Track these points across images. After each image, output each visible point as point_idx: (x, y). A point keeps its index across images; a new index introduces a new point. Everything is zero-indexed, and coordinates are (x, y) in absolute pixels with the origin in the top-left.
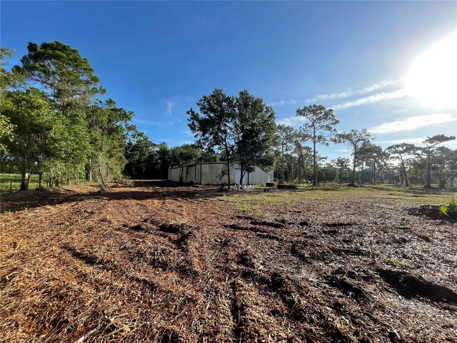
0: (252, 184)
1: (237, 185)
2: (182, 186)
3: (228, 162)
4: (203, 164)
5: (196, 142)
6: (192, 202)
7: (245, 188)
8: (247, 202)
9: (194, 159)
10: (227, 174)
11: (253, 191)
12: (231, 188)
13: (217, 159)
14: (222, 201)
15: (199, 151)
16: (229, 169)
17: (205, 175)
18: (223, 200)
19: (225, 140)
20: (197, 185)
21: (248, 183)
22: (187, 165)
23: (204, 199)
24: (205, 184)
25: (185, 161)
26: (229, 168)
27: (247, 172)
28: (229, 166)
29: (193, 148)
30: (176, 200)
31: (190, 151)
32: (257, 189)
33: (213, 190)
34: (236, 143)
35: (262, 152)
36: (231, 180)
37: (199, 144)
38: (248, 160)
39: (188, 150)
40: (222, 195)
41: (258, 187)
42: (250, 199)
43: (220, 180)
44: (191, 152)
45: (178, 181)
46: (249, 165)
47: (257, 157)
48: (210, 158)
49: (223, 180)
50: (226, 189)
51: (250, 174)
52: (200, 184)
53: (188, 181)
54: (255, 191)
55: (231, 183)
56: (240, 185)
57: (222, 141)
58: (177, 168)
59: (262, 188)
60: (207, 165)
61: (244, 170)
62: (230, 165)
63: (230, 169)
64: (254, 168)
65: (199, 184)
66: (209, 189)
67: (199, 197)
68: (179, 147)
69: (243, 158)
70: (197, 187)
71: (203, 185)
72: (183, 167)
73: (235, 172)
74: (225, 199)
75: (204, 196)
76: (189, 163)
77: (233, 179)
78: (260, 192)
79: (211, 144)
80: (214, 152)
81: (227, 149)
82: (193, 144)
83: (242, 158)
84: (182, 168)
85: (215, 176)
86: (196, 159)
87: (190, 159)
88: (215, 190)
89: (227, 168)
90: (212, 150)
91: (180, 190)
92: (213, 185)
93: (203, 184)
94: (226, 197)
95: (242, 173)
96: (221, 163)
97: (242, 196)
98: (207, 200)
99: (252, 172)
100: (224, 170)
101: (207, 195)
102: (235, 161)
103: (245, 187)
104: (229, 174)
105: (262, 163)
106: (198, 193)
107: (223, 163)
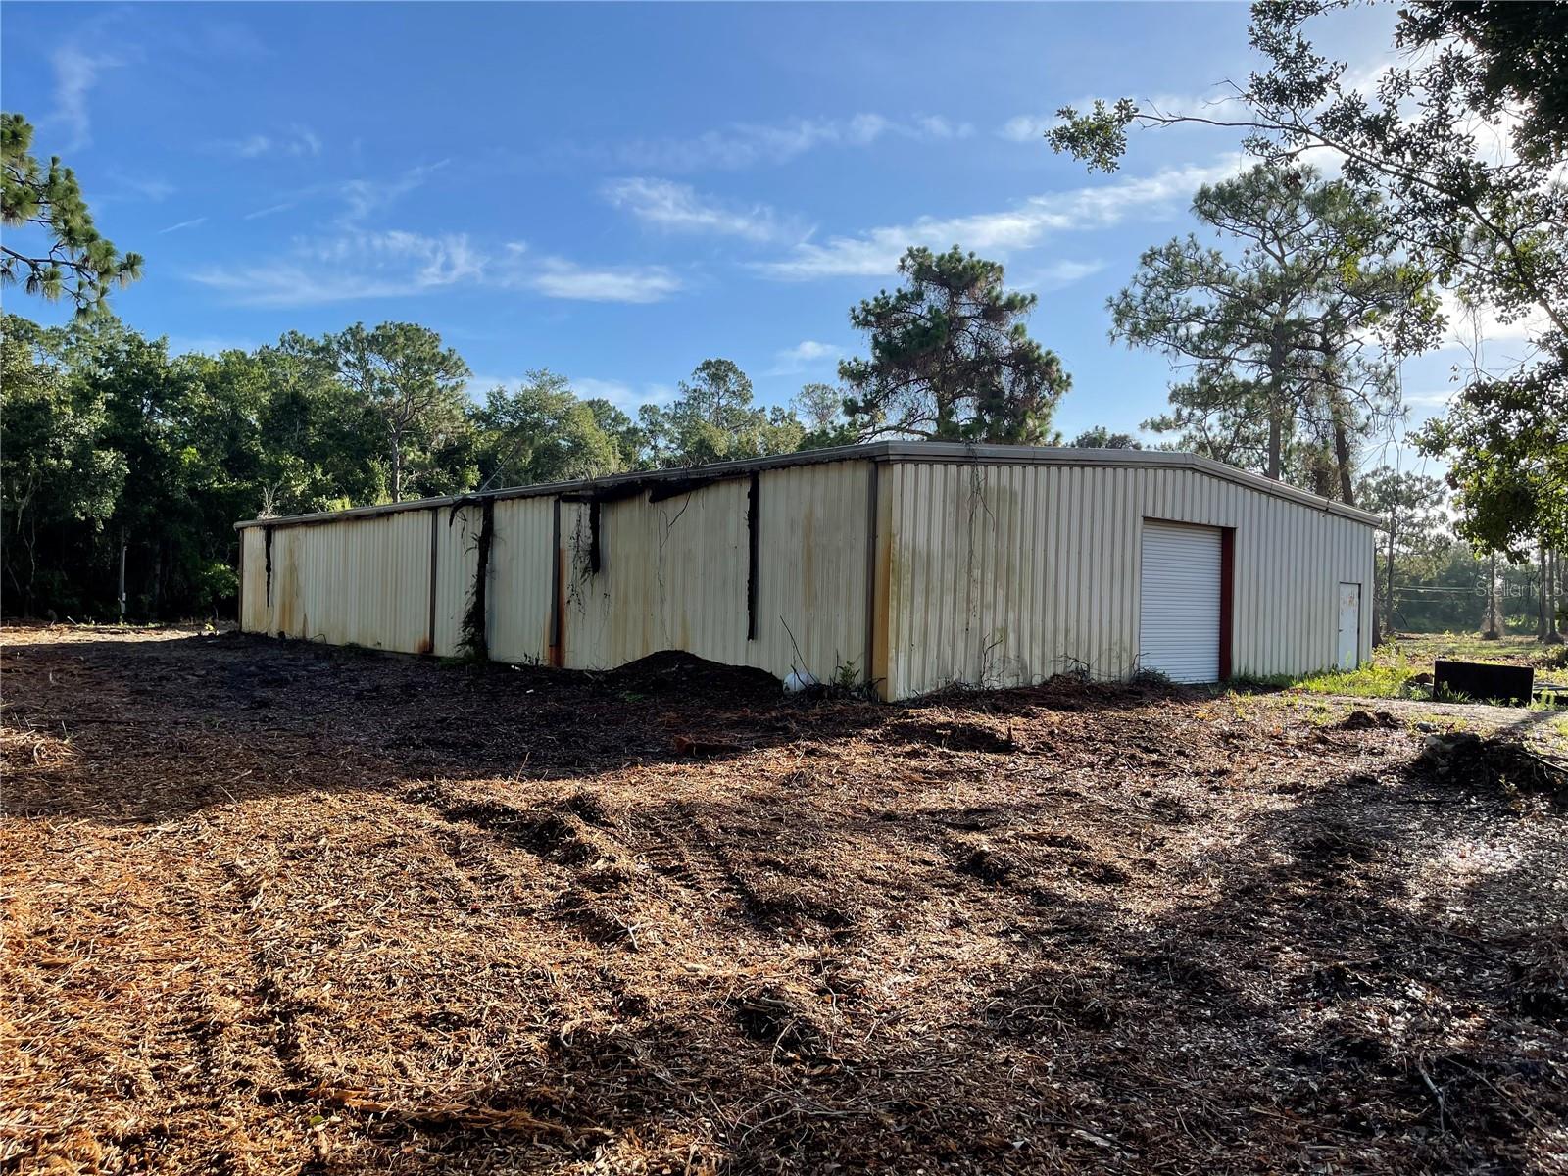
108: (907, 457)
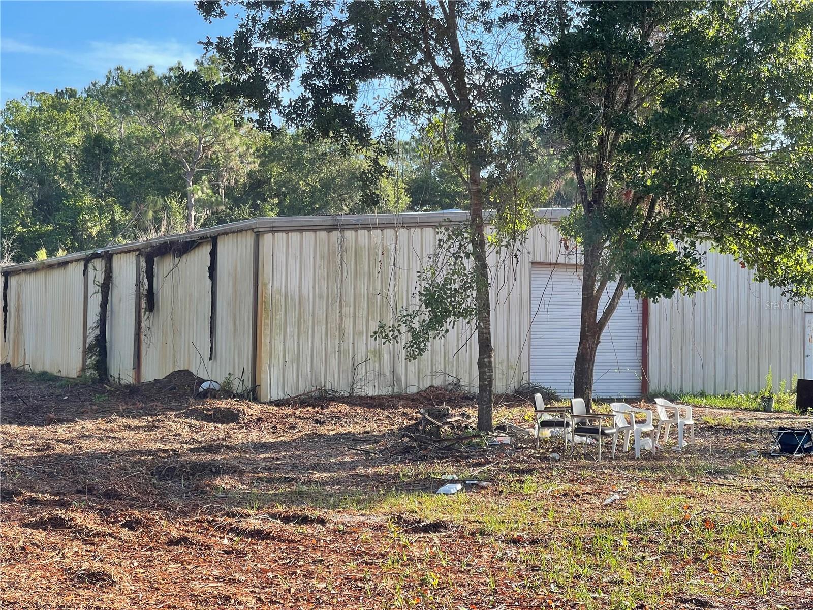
0: (676, 389)
1: (549, 397)
2: (103, 412)
3: (476, 214)
4: (273, 230)
5: (213, 53)
6: (183, 541)
7: (620, 422)
8: (635, 543)
9: (200, 191)
10: (466, 313)
11: (687, 450)
12: (502, 428)
13: (387, 188)
14: (427, 529)
15: (238, 125)
16: (482, 267)
17: (293, 317)
18: (436, 527)
19: (448, 31)
20: (222, 404)
21: (644, 384)
22: (148, 244)
23: (286, 520)
24: (291, 391)
25: (126, 208)
26: (480, 258)
27: (629, 293)
28: (480, 244)
29: (189, 105)
30: (57, 524)
31: (163, 126)
32: (718, 429)
33: (352, 440)
34: (536, 54)
35: (762, 122)
36: (498, 357)
37: (240, 67)
38: (643, 193)
39: (154, 122)
40: (431, 485)
41: (728, 418)
42: (659, 517)
43: (411, 357)
44: (174, 133)
45: (74, 374)
46: (654, 233)
47: (718, 163)
48: (327, 185)
49: (440, 358)
50: (461, 435)
51: (660, 307)
52: (253, 394)
53: (152, 372)
54: (703, 451)
55: (500, 386)
56: (578, 404)
57: (427, 37)
58: (64, 264)
59: (760, 420)
60: (309, 236)
61: (607, 277)
62: (490, 234)
63: (491, 273)
64: (695, 262)
65: (241, 397)
66: (322, 430)
67: (245, 500)
68: (72, 94)
69: (601, 173)
70: (229, 417)
71: (278, 403)
72: (108, 257)
73: (537, 296)
74: (457, 517)
75: (284, 488)
76: (157, 221)
77: (515, 352)
78: (743, 453)
79: (337, 72)
80: (361, 135)
81: (463, 106)
82: (190, 67)
83: (589, 175)
84: (99, 264)
85: (374, 327)
86: (215, 188)
87: (164, 192)
88: (368, 438)
89: (469, 263)
90: (344, 116)
91: (88, 446)
92: (354, 400)
93: (275, 395)
94: (463, 497)
95: (589, 301)
96: (422, 225)
97: (598, 494)
98: (305, 520)
99: (678, 293)
100: (448, 281)
101: (309, 482)
102: (535, 200)
103: (620, 414)
104: (483, 310)
105: (762, 217)
106: (233, 470)
107: (436, 226)
108: (274, 229)
